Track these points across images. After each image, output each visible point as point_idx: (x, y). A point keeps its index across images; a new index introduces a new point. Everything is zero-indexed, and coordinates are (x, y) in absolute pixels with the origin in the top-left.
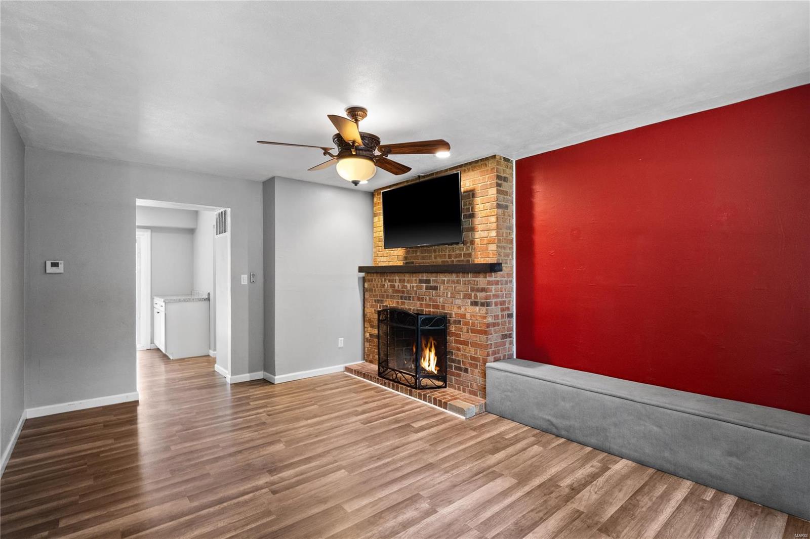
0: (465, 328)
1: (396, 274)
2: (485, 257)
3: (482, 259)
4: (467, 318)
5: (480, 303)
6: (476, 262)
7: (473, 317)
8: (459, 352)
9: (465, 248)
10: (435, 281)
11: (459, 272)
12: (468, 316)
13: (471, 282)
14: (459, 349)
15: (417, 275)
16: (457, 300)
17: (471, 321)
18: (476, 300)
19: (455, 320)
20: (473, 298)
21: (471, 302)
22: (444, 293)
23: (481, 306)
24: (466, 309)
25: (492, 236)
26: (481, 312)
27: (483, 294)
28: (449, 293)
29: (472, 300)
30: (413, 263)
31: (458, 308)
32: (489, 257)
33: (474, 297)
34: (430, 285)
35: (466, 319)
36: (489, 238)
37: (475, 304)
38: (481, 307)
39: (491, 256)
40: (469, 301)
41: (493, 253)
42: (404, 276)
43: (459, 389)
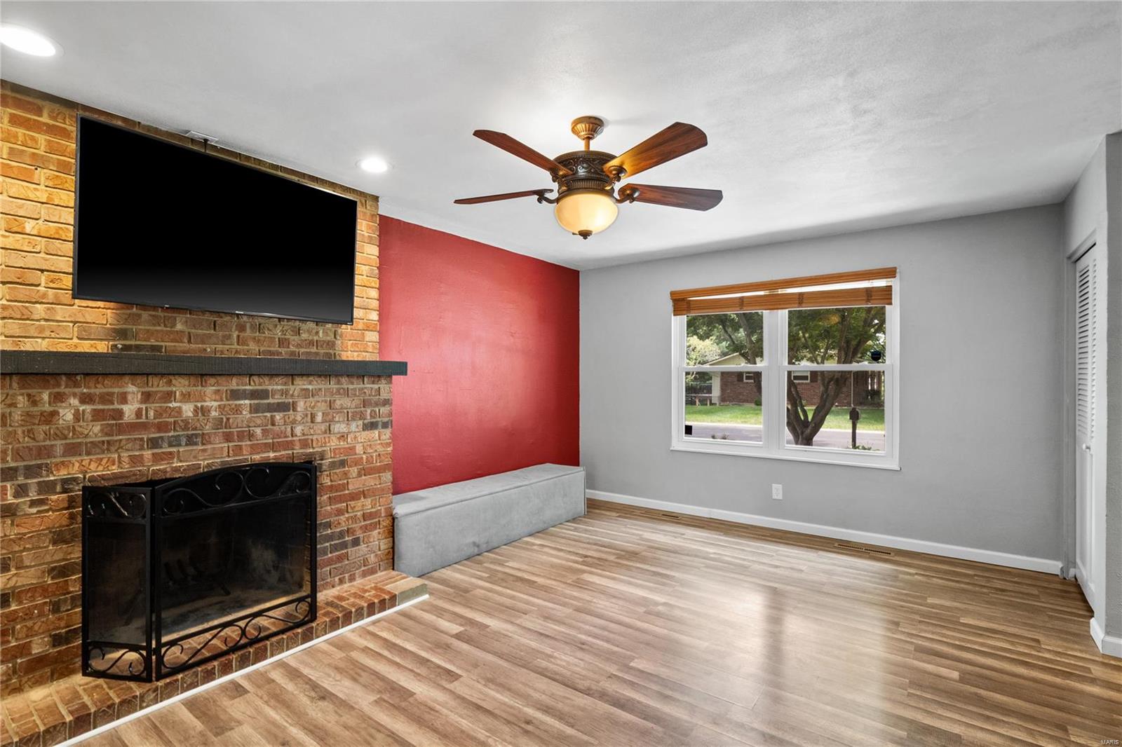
0: (354, 471)
1: (127, 379)
2: (361, 351)
3: (356, 354)
4: (357, 452)
5: (380, 423)
6: (344, 358)
7: (368, 447)
8: (342, 517)
9: (321, 332)
10: (285, 393)
11: (342, 375)
12: (359, 449)
13: (365, 390)
14: (340, 512)
15: (222, 380)
16: (337, 425)
17: (364, 456)
18: (374, 420)
19: (333, 462)
20: (369, 417)
21: (364, 424)
22: (307, 415)
23: (382, 428)
24: (355, 437)
25: (371, 318)
26: (383, 437)
27: (384, 410)
28: (320, 414)
29: (366, 421)
30: (158, 348)
31: (339, 439)
32: (367, 352)
33: (371, 416)
34: (266, 401)
35: (356, 454)
36: (365, 320)
37: (372, 426)
38: (383, 430)
39: (371, 350)
40: (361, 422)
41: (373, 345)
42: (170, 383)
43: (341, 581)
